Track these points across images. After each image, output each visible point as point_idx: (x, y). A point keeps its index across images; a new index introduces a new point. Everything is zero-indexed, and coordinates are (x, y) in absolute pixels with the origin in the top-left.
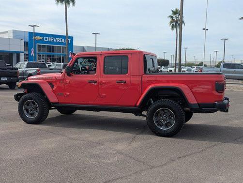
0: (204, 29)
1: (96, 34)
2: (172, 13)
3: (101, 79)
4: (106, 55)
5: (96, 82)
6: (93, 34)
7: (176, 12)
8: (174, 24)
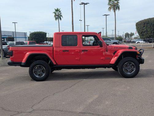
0: (80, 20)
1: (15, 23)
2: (55, 10)
6: (13, 23)
7: (57, 10)
8: (57, 17)
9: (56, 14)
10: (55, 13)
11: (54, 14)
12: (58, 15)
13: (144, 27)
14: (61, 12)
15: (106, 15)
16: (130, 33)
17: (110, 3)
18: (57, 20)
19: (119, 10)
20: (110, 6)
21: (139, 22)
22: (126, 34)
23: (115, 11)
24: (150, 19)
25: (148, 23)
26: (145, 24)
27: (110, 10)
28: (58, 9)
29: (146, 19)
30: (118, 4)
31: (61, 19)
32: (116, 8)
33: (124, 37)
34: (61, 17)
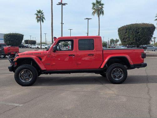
2: (37, 12)
3: (78, 53)
4: (80, 39)
5: (74, 55)
7: (39, 12)
8: (39, 19)
9: (37, 16)
10: (37, 14)
11: (36, 16)
12: (40, 17)
13: (126, 33)
14: (43, 14)
15: (88, 19)
16: (115, 40)
17: (94, 7)
18: (39, 22)
19: (103, 15)
20: (94, 10)
21: (121, 28)
22: (111, 40)
23: (99, 16)
24: (132, 24)
25: (130, 29)
26: (127, 30)
27: (94, 15)
28: (40, 10)
29: (128, 25)
30: (102, 9)
31: (43, 21)
32: (100, 13)
33: (110, 43)
34: (44, 20)
